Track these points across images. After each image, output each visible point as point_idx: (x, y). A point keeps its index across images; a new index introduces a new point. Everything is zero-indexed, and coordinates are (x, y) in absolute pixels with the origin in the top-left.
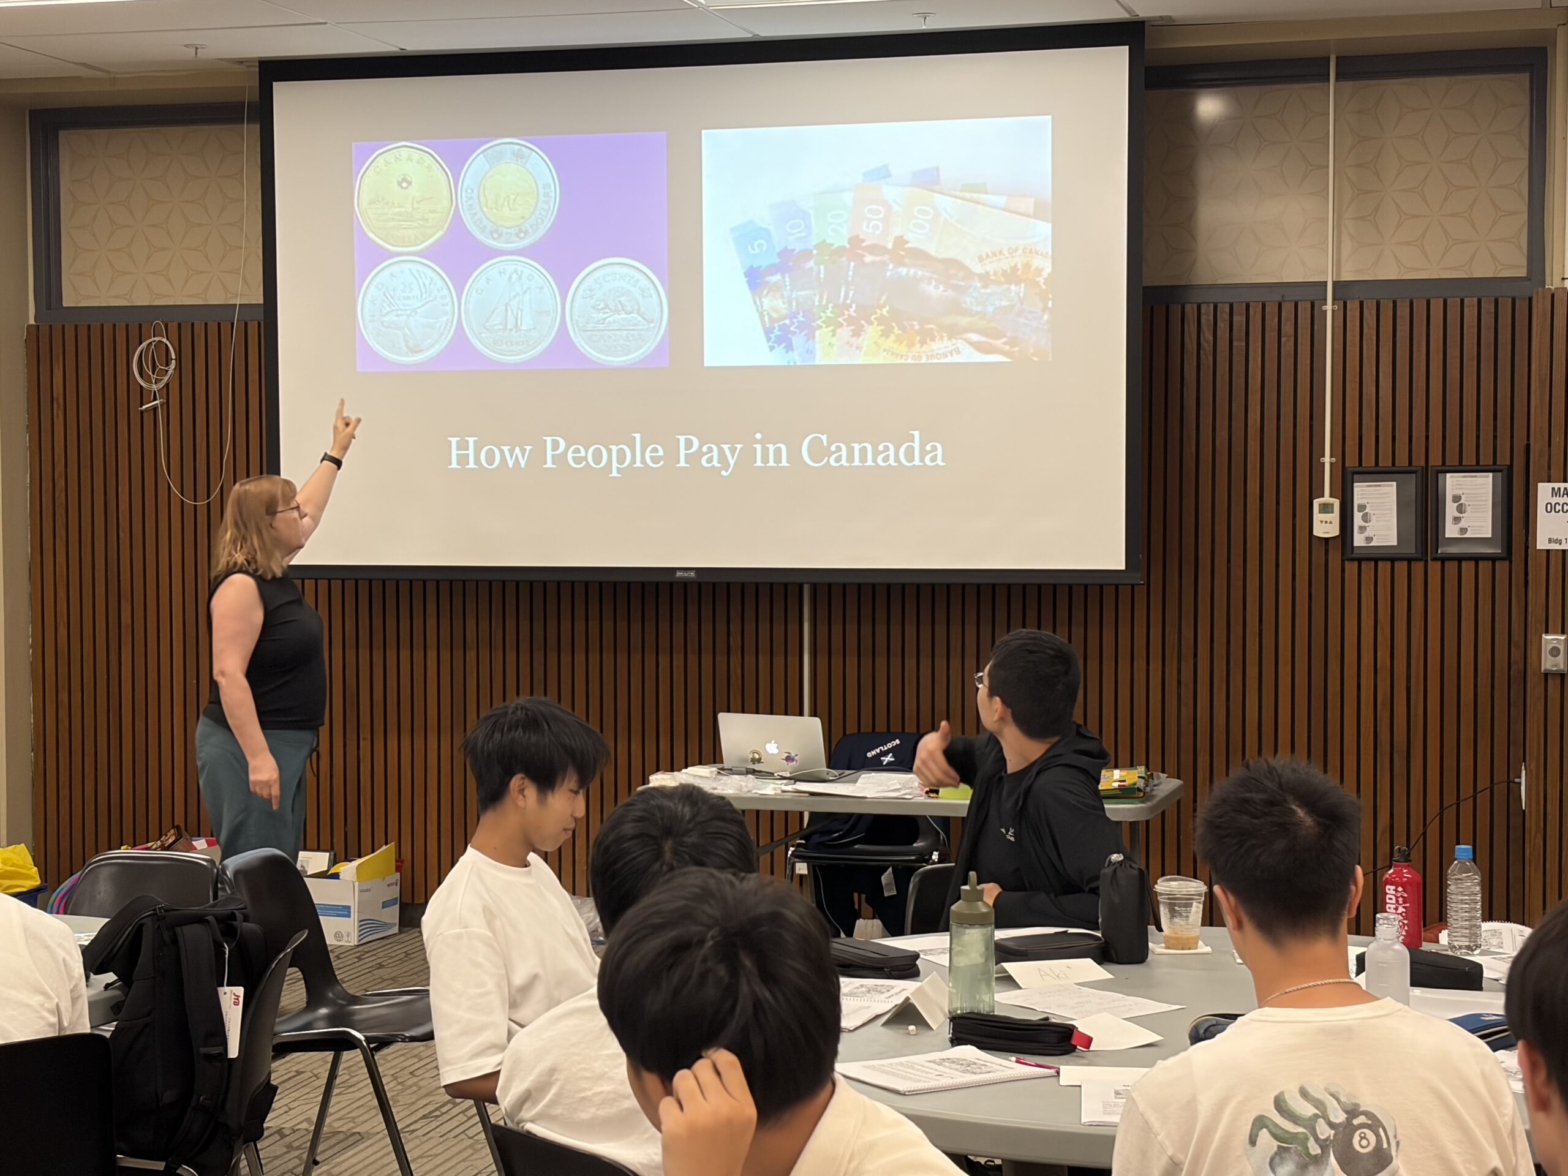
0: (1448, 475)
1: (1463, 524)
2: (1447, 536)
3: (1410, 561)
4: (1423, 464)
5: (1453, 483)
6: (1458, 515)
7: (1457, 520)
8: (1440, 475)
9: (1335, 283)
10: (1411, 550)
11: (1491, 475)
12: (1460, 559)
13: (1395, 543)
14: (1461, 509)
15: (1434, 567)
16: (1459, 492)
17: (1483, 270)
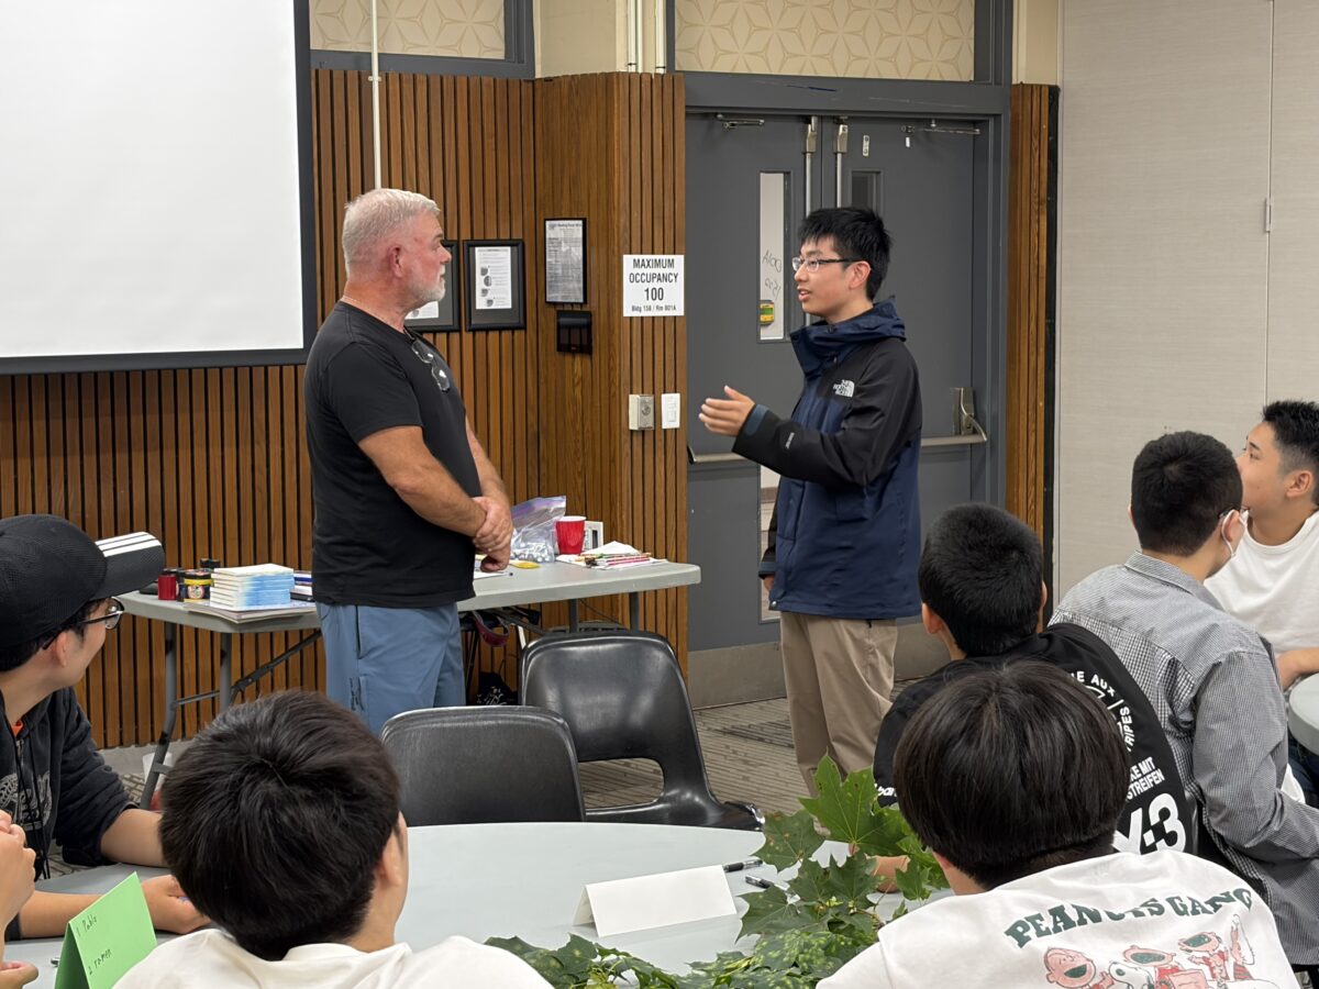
0: (477, 249)
1: (489, 296)
2: (478, 307)
3: (448, 331)
4: (455, 238)
5: (481, 254)
6: (486, 287)
7: (485, 292)
8: (471, 249)
9: (379, 55)
10: (448, 321)
11: (509, 248)
12: (487, 330)
13: (437, 316)
14: (487, 282)
15: (468, 337)
16: (485, 266)
17: (471, 51)
